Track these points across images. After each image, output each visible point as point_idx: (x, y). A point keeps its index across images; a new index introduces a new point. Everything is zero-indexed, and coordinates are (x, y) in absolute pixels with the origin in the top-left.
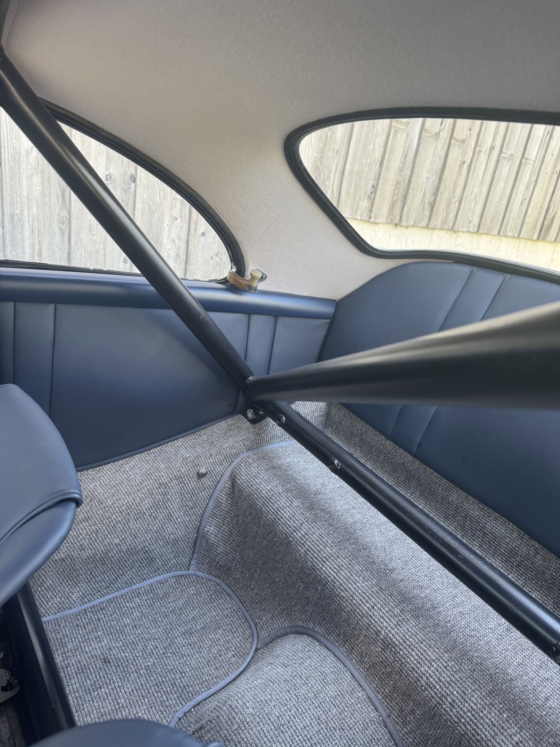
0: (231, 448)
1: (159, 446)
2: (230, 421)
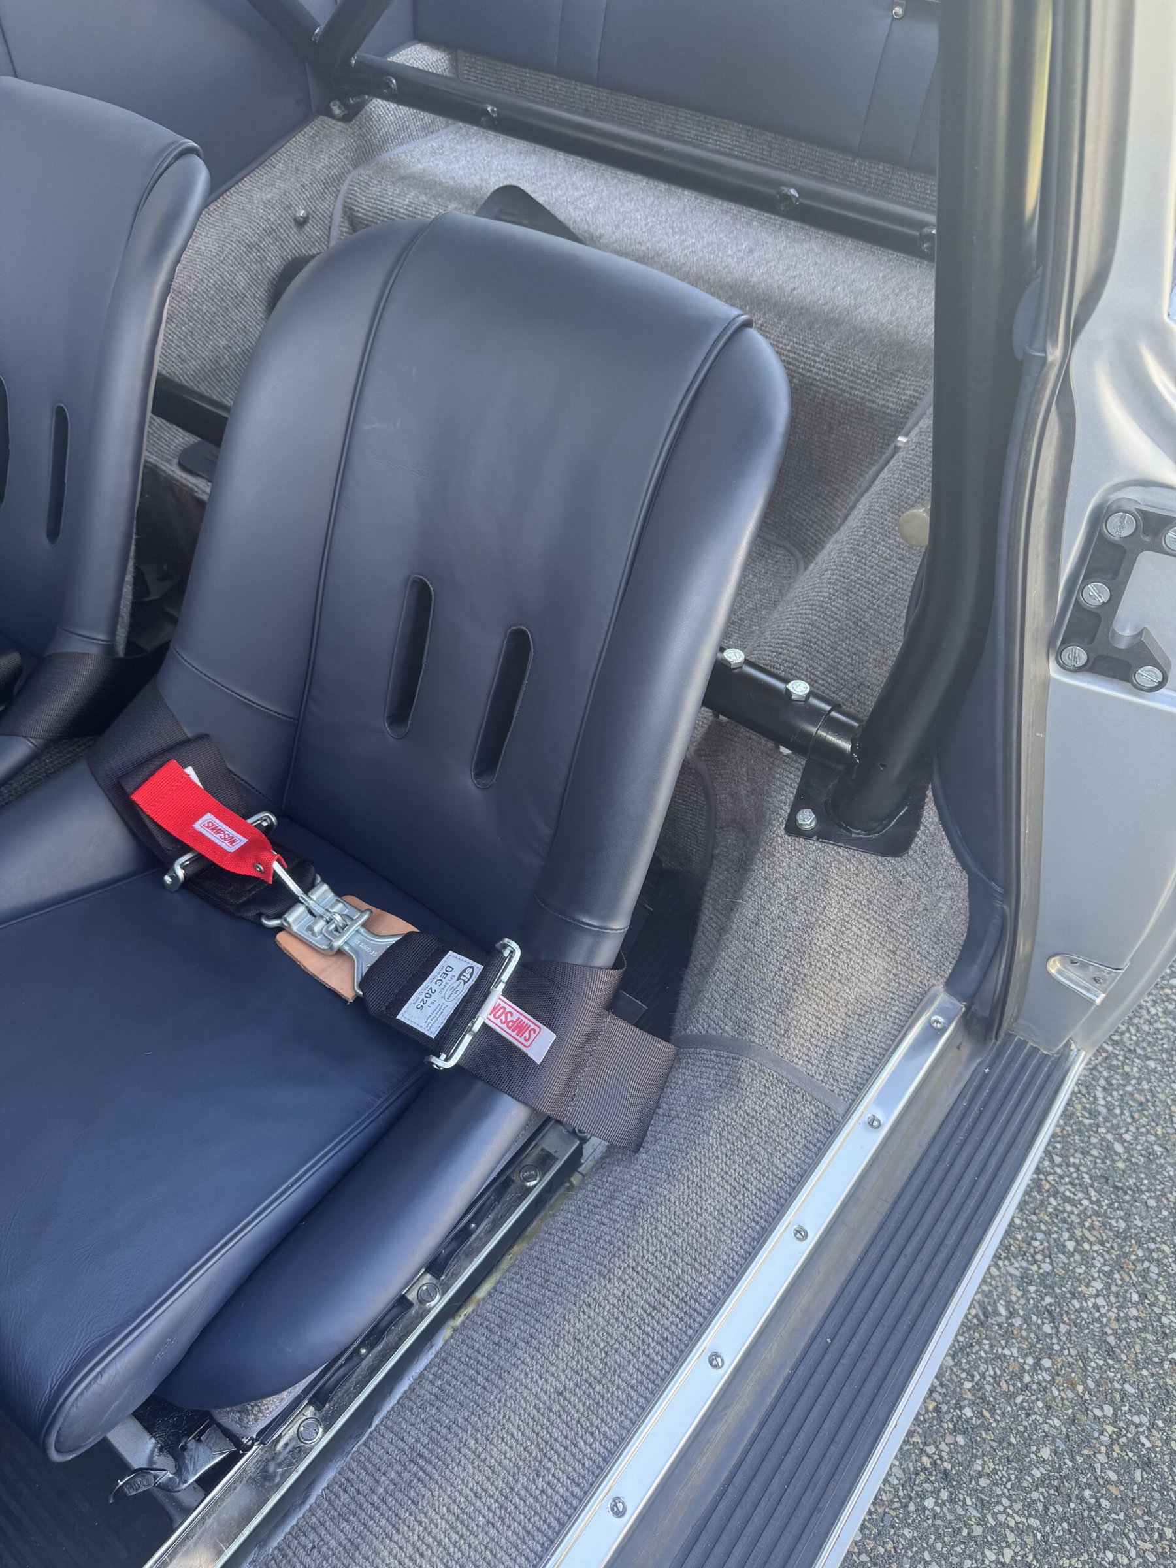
0: (328, 167)
1: (218, 198)
2: (309, 130)
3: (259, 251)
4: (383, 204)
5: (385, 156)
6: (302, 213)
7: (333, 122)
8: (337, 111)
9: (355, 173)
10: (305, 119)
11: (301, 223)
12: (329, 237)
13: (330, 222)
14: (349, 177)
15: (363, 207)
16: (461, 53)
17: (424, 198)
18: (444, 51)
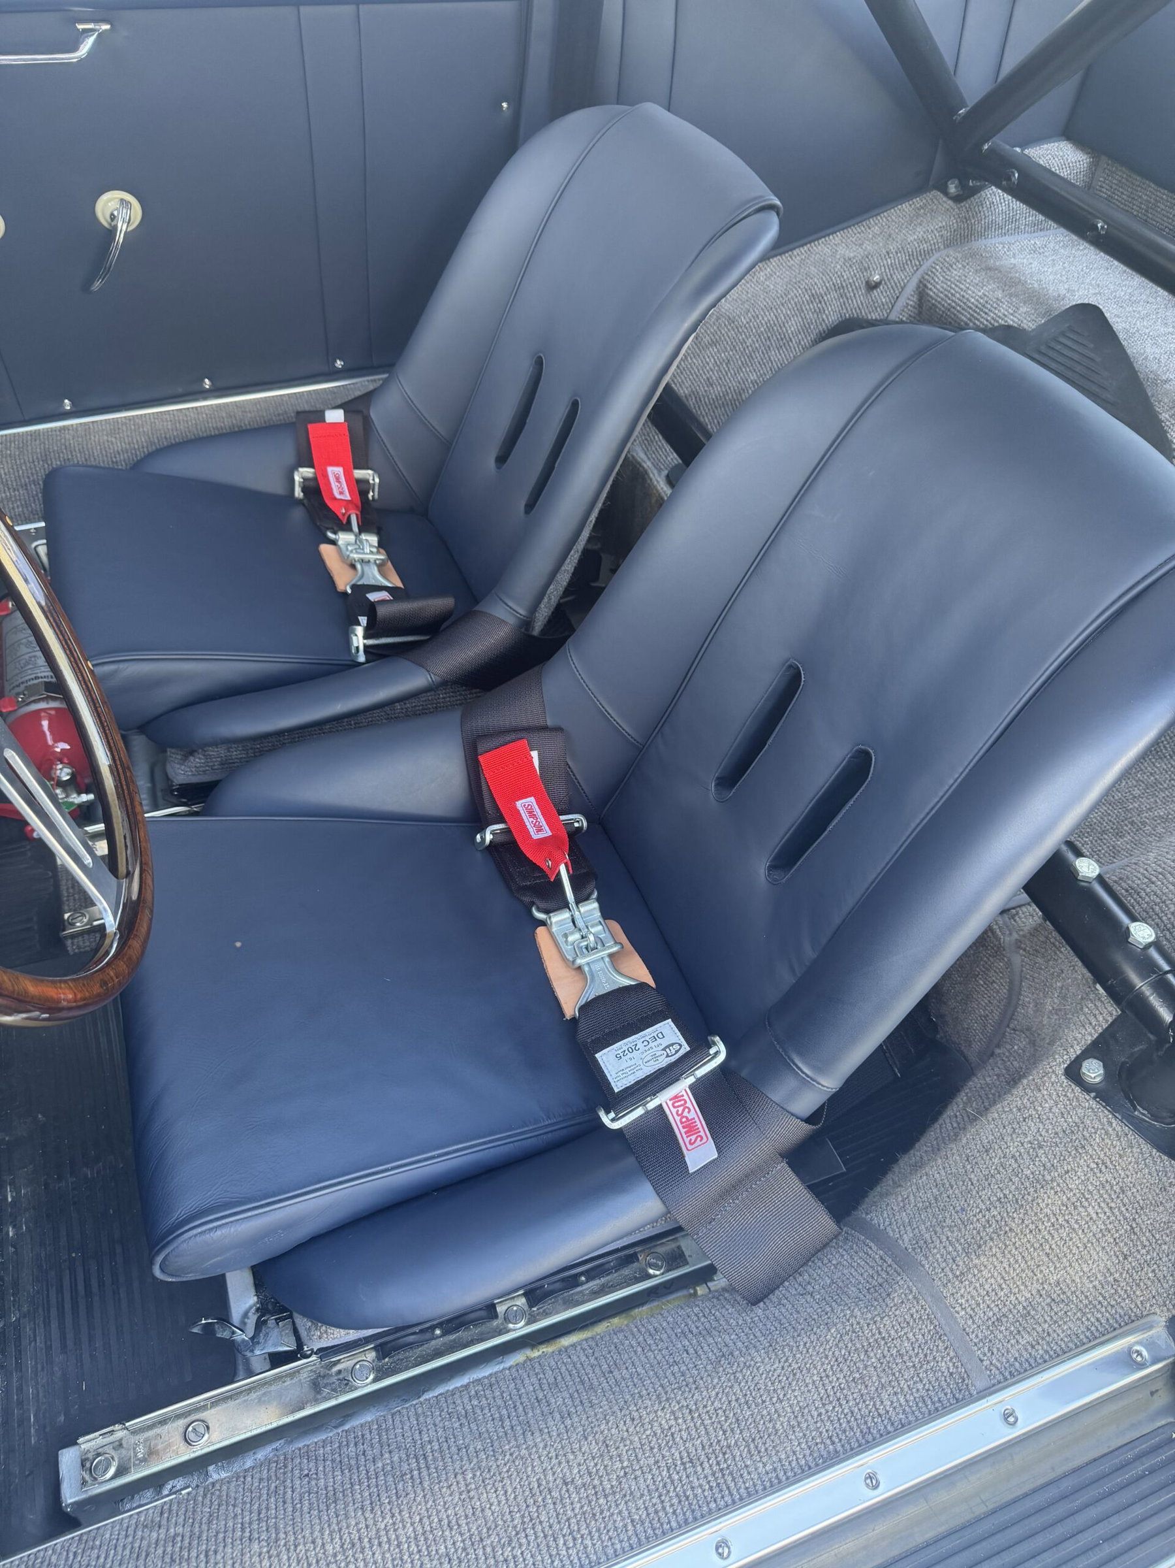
0: (920, 241)
1: (806, 244)
2: (918, 201)
3: (820, 302)
4: (957, 289)
5: (980, 244)
6: (876, 278)
7: (945, 199)
8: (952, 188)
9: (945, 252)
10: (920, 189)
11: (872, 287)
12: (893, 307)
13: (900, 293)
14: (937, 255)
15: (938, 288)
16: (1104, 159)
17: (1000, 294)
18: (1088, 153)
